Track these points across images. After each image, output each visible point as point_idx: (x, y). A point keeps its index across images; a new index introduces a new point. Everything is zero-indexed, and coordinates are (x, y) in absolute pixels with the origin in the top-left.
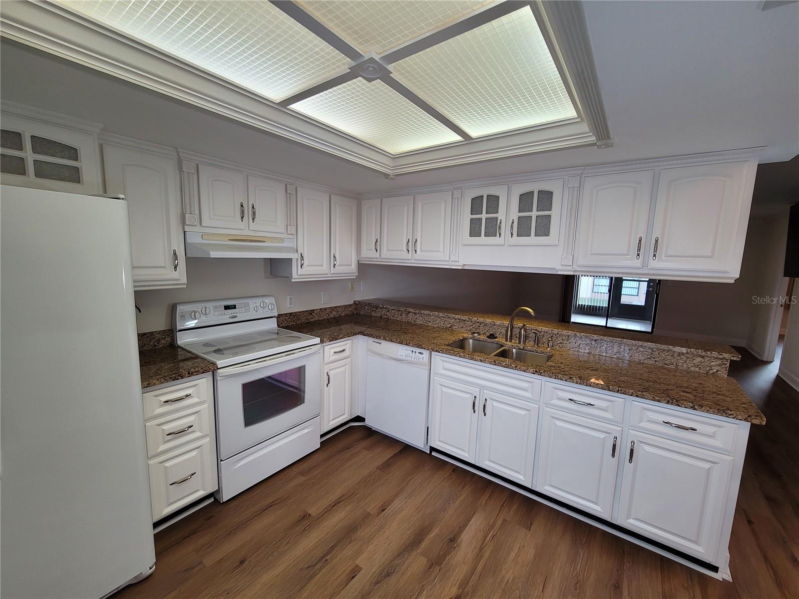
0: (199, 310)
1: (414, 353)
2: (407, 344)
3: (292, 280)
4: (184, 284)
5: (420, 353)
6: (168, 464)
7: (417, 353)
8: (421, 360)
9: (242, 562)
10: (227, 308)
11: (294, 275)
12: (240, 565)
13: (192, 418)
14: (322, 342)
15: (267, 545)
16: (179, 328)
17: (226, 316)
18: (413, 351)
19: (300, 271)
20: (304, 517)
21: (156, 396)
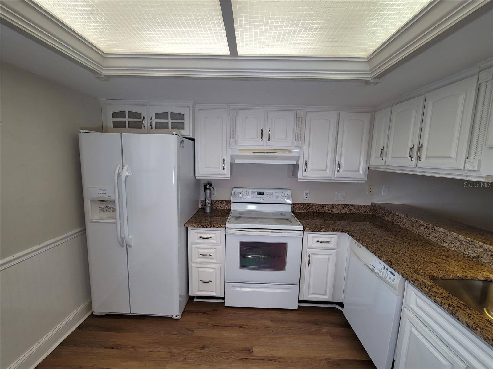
0: (243, 193)
1: (385, 269)
2: (379, 257)
3: (298, 180)
4: (228, 177)
5: (391, 273)
6: (200, 270)
7: (388, 272)
8: (391, 280)
9: (203, 347)
10: (260, 193)
11: (300, 176)
12: (201, 348)
13: (212, 251)
14: (304, 230)
15: (219, 350)
16: (232, 201)
17: (258, 198)
18: (384, 267)
19: (305, 174)
20: (249, 350)
21: (197, 233)
